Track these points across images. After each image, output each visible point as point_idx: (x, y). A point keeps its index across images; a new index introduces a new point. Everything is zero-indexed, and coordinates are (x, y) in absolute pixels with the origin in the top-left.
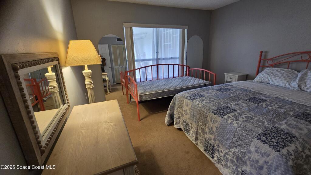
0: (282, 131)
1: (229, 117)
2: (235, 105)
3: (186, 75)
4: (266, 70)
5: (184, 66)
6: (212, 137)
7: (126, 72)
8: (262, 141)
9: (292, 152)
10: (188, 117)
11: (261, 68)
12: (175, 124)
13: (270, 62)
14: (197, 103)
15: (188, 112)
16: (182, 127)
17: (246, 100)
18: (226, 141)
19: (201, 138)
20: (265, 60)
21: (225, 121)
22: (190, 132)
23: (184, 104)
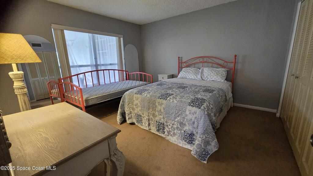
0: (199, 98)
1: (170, 98)
2: (172, 91)
3: (127, 79)
4: (184, 69)
5: (123, 71)
6: (162, 117)
7: (60, 80)
8: (192, 106)
9: (206, 107)
10: (139, 108)
11: (180, 68)
12: (127, 120)
13: (185, 64)
14: (146, 95)
15: (139, 104)
16: (135, 121)
17: (177, 88)
18: (172, 115)
19: (153, 122)
20: (182, 63)
21: (169, 101)
22: (143, 122)
23: (134, 99)
